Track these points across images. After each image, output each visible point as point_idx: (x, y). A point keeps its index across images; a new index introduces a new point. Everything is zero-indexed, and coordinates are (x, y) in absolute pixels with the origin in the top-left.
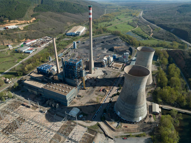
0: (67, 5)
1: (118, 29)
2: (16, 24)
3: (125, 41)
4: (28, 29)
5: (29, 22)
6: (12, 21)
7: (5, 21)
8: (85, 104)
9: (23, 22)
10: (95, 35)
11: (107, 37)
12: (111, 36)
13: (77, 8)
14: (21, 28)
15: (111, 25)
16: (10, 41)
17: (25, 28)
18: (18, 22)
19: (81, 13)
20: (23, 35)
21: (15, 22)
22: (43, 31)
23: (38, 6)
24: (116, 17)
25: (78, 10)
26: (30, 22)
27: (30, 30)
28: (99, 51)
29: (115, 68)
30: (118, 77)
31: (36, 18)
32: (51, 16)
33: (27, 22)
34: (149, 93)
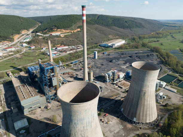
0: (119, 21)
1: (164, 45)
2: (61, 32)
3: (160, 59)
4: (68, 37)
5: (72, 32)
6: (59, 30)
7: (54, 30)
8: (41, 119)
9: (68, 31)
10: (130, 49)
11: (141, 52)
12: (147, 52)
13: (128, 24)
14: (62, 36)
15: (158, 41)
16: (46, 45)
17: (65, 36)
18: (63, 31)
19: (130, 29)
20: (61, 41)
21: (61, 31)
22: (80, 40)
23: (90, 20)
24: (171, 35)
25: (129, 25)
26: (74, 32)
27: (68, 38)
28: (118, 64)
29: (119, 87)
30: (112, 98)
31: (80, 29)
32: (96, 29)
33: (71, 32)
34: (136, 136)
